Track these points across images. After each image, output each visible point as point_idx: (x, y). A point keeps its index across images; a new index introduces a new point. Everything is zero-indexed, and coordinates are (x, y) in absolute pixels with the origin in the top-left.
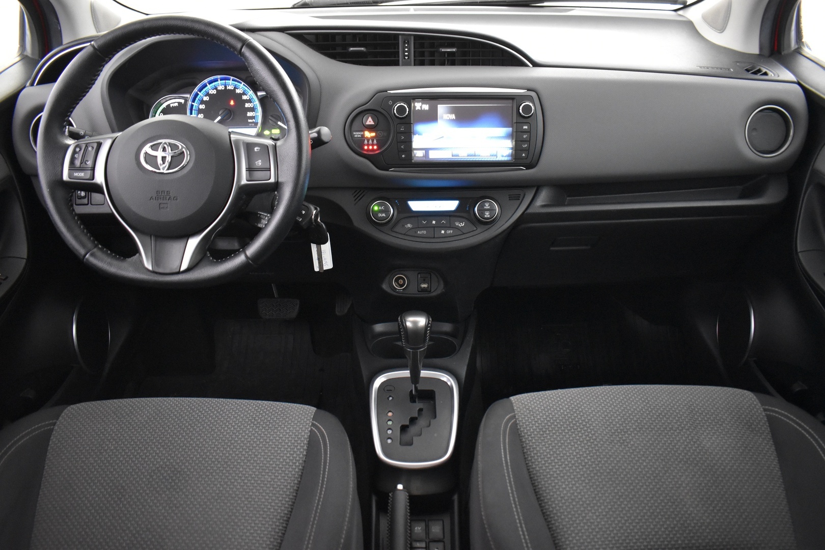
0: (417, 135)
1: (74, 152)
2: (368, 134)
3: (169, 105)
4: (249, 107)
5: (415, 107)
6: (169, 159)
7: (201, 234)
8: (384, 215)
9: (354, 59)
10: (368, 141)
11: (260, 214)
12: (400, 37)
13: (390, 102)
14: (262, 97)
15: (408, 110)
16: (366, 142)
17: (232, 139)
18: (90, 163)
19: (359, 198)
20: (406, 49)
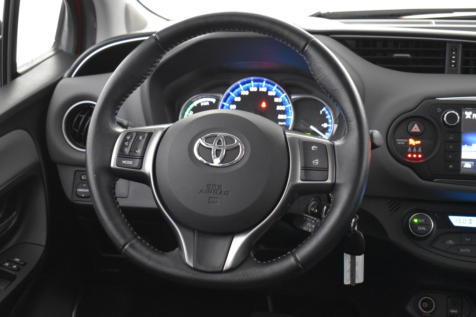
0: (466, 145)
1: (125, 140)
2: (412, 142)
3: (199, 104)
4: (281, 109)
5: (465, 116)
6: (223, 153)
7: (248, 234)
8: (424, 228)
9: (399, 66)
10: (412, 149)
11: (306, 217)
12: (448, 45)
13: (439, 110)
14: (295, 100)
15: (459, 118)
16: (410, 150)
17: (287, 136)
18: (139, 151)
19: (394, 210)
20: (454, 57)
